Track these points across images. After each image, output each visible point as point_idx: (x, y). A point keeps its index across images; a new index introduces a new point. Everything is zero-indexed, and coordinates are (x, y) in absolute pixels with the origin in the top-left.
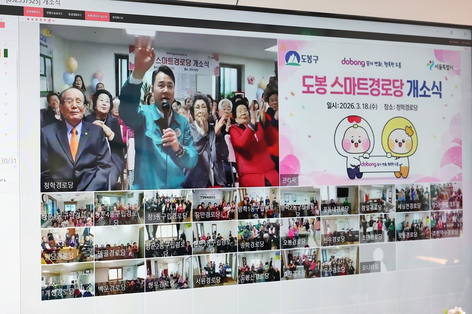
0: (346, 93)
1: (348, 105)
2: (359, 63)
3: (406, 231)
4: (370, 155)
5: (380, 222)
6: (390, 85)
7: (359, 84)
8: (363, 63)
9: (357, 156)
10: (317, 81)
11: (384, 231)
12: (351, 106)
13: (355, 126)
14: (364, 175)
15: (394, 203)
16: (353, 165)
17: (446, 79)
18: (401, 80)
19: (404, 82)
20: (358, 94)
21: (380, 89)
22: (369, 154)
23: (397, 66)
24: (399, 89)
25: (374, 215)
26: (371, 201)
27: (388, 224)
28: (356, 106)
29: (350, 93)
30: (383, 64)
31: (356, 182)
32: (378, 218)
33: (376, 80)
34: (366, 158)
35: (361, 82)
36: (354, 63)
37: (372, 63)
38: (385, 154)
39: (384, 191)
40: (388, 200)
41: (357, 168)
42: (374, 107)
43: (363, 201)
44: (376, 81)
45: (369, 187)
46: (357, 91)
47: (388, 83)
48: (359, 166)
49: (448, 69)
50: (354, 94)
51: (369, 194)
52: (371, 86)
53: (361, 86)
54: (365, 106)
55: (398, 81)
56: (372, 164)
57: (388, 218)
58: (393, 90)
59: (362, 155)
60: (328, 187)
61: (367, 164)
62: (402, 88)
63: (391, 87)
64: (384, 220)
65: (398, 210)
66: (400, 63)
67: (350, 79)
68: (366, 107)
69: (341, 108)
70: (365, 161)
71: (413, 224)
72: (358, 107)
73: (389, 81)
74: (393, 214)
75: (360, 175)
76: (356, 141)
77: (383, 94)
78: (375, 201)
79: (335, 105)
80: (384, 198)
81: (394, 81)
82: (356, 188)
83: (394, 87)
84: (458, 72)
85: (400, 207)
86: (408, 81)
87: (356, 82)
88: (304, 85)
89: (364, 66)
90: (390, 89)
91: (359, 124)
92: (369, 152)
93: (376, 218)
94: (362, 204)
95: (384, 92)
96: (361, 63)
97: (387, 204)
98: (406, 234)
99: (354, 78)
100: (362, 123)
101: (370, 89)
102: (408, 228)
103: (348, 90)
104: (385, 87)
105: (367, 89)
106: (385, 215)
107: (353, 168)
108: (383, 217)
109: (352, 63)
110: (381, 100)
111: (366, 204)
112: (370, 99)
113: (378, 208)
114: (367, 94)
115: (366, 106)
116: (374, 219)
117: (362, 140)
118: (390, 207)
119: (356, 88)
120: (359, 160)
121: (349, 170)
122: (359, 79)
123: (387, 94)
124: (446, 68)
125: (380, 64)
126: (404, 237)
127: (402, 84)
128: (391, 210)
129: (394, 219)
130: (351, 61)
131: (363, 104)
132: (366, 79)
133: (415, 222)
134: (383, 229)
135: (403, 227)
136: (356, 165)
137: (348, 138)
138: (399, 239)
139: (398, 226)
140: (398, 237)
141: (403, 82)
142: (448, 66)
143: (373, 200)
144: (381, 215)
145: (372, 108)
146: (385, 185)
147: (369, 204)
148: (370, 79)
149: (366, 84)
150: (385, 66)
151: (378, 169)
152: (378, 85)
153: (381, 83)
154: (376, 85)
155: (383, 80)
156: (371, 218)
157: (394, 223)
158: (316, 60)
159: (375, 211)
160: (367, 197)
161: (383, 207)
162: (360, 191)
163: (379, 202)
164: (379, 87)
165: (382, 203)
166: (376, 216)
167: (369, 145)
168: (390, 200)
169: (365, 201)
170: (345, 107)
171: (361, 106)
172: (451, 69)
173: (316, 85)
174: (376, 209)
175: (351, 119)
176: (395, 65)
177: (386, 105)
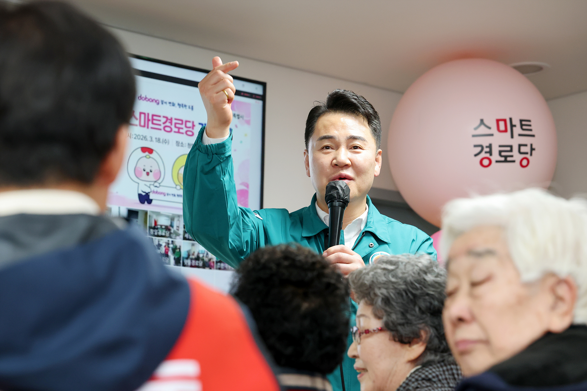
0: (140, 125)
1: (142, 137)
2: (154, 101)
3: (192, 259)
4: (161, 184)
5: (167, 246)
6: (182, 124)
7: (153, 119)
8: (158, 102)
9: (148, 184)
11: (170, 256)
12: (145, 138)
13: (148, 157)
14: (154, 202)
15: (181, 231)
16: (144, 191)
17: (236, 126)
18: (193, 122)
19: (196, 124)
20: (152, 128)
21: (173, 127)
22: (159, 184)
23: (189, 108)
24: (191, 129)
25: (162, 240)
26: (159, 227)
27: (174, 250)
28: (149, 139)
29: (144, 126)
30: (176, 105)
31: (145, 207)
32: (166, 243)
33: (169, 118)
34: (156, 187)
35: (155, 118)
36: (149, 100)
37: (166, 103)
38: (174, 186)
39: (172, 219)
40: (175, 228)
41: (147, 195)
42: (165, 142)
43: (152, 224)
44: (169, 120)
45: (158, 214)
46: (151, 125)
47: (180, 122)
48: (149, 193)
49: (238, 118)
50: (148, 128)
51: (157, 220)
52: (164, 123)
53: (155, 122)
54: (157, 140)
55: (189, 122)
56: (161, 193)
57: (174, 245)
58: (185, 129)
59: (152, 183)
60: (119, 208)
61: (157, 192)
62: (193, 129)
63: (183, 126)
64: (171, 246)
65: (185, 239)
66: (192, 107)
67: (144, 114)
68: (159, 141)
70: (156, 189)
71: (199, 253)
73: (182, 121)
74: (179, 241)
75: (150, 202)
76: (148, 170)
77: (175, 132)
78: (163, 227)
79: (130, 135)
80: (172, 226)
81: (186, 121)
82: (146, 213)
83: (186, 127)
84: (248, 122)
85: (187, 236)
86: (200, 124)
87: (150, 118)
89: (158, 104)
90: (182, 128)
91: (151, 155)
92: (159, 181)
93: (163, 242)
94: (150, 228)
95: (176, 130)
96: (156, 101)
97: (174, 231)
98: (191, 261)
99: (148, 114)
100: (154, 155)
101: (163, 126)
102: (193, 257)
103: (142, 124)
104: (178, 126)
105: (160, 125)
106: (172, 241)
107: (144, 194)
108: (170, 242)
109: (147, 99)
110: (173, 137)
111: (154, 228)
112: (162, 135)
113: (165, 234)
114: (160, 129)
115: (158, 140)
116: (161, 243)
117: (153, 170)
118: (178, 235)
119: (150, 123)
120: (149, 187)
121: (140, 196)
122: (153, 115)
123: (179, 132)
124: (237, 117)
125: (174, 105)
126: (189, 264)
127: (193, 126)
128: (178, 237)
129: (180, 246)
130: (146, 98)
131: (156, 138)
132: (160, 116)
133: (200, 252)
134: (170, 253)
135: (189, 255)
136: (147, 192)
137: (141, 166)
138: (184, 265)
139: (184, 254)
140: (183, 263)
141: (195, 124)
142: (238, 115)
143: (161, 226)
144: (169, 241)
145: (164, 143)
146: (173, 214)
147: (157, 229)
148: (164, 117)
149: (160, 121)
150: (178, 107)
151: (167, 198)
152: (171, 123)
153: (174, 121)
154: (169, 122)
155: (176, 119)
156: (159, 242)
157: (180, 249)
159: (162, 236)
160: (156, 222)
161: (170, 233)
162: (150, 216)
163: (167, 228)
164: (171, 124)
165: (169, 230)
166: (163, 241)
167: (158, 175)
168: (178, 228)
169: (153, 225)
170: (139, 138)
171: (154, 139)
172: (241, 119)
174: (163, 234)
175: (144, 150)
176: (188, 107)
177: (177, 142)
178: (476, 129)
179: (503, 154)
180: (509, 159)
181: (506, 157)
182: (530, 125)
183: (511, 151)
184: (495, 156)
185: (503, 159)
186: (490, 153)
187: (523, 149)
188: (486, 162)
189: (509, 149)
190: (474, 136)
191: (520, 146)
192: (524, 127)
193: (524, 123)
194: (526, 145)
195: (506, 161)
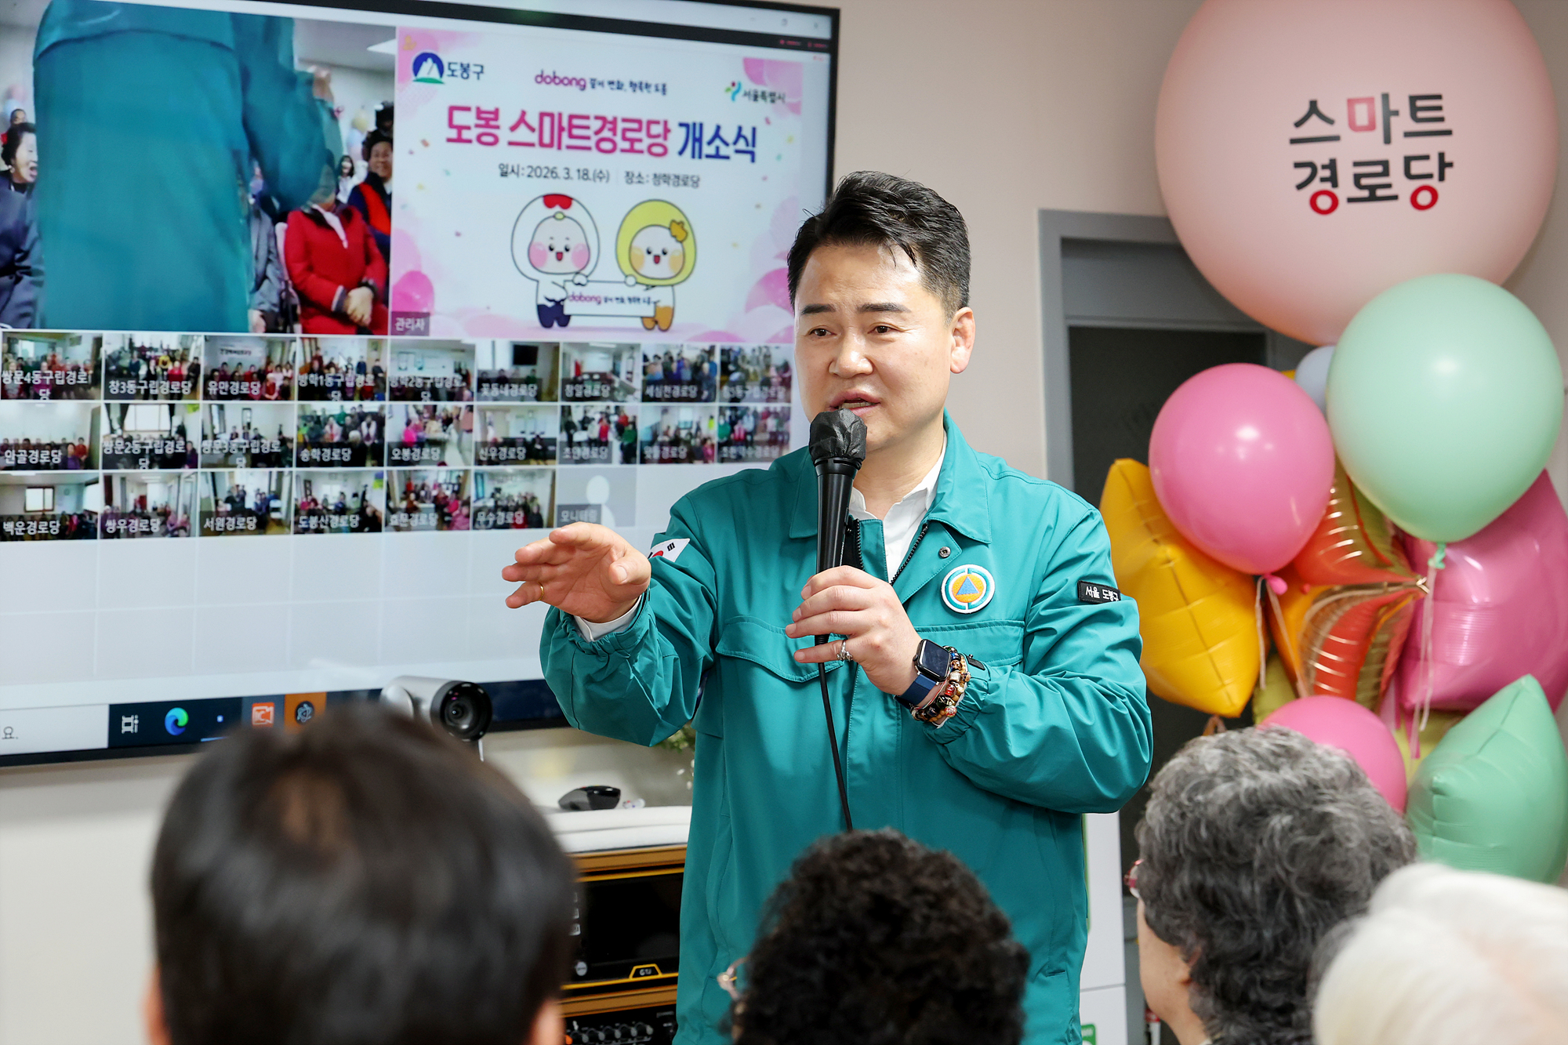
0: (542, 144)
1: (545, 171)
2: (574, 82)
3: (662, 445)
4: (590, 278)
5: (605, 421)
6: (639, 130)
7: (571, 126)
8: (582, 83)
9: (560, 280)
10: (479, 118)
11: (612, 442)
12: (553, 172)
13: (560, 216)
14: (573, 322)
15: (637, 383)
16: (551, 297)
17: (768, 121)
18: (666, 123)
19: (673, 125)
20: (569, 147)
21: (618, 139)
22: (587, 277)
23: (657, 90)
24: (660, 140)
25: (592, 406)
26: (586, 377)
27: (621, 428)
28: (562, 173)
29: (551, 145)
30: (627, 86)
31: (555, 334)
32: (601, 413)
33: (610, 118)
34: (579, 284)
35: (576, 122)
36: (561, 81)
37: (601, 84)
38: (622, 278)
39: (617, 356)
40: (623, 376)
41: (559, 305)
42: (601, 176)
43: (569, 373)
44: (610, 123)
45: (584, 347)
46: (566, 140)
47: (635, 126)
48: (563, 300)
49: (773, 101)
50: (559, 148)
51: (582, 362)
52: (597, 133)
53: (576, 132)
54: (581, 174)
55: (657, 122)
56: (591, 299)
57: (622, 414)
58: (647, 141)
59: (570, 277)
60: (493, 343)
61: (581, 298)
62: (665, 138)
63: (642, 135)
64: (614, 418)
65: (646, 398)
66: (664, 86)
67: (551, 115)
68: (585, 177)
69: (529, 176)
70: (578, 290)
71: (678, 429)
72: (567, 176)
73: (639, 122)
74: (633, 406)
75: (564, 321)
76: (559, 248)
77: (623, 151)
78: (596, 377)
79: (516, 170)
80: (616, 372)
81: (650, 123)
82: (555, 347)
83: (650, 136)
84: (795, 109)
85: (650, 391)
86: (681, 125)
87: (565, 123)
88: (451, 125)
89: (583, 88)
90: (640, 140)
91: (567, 212)
92: (586, 272)
93: (595, 413)
94: (566, 381)
95: (627, 145)
96: (578, 83)
97: (622, 384)
98: (661, 450)
99: (560, 115)
100: (574, 211)
101: (595, 139)
102: (666, 439)
103: (547, 139)
104: (629, 135)
105: (588, 138)
106: (617, 408)
107: (550, 304)
108: (612, 411)
109: (557, 81)
110: (619, 163)
111: (575, 382)
112: (593, 160)
113: (601, 391)
114: (589, 148)
115: (584, 175)
116: (590, 415)
117: (572, 247)
118: (630, 391)
119: (565, 135)
120: (564, 288)
121: (541, 309)
122: (571, 117)
123: (632, 150)
124: (769, 99)
125: (620, 86)
126: (656, 456)
127: (667, 131)
128: (629, 397)
129: (635, 417)
130: (555, 77)
131: (579, 171)
132: (587, 118)
133: (682, 426)
134: (612, 436)
135: (655, 435)
136: (558, 299)
137: (543, 240)
138: (644, 461)
139: (643, 433)
140: (643, 455)
141: (670, 126)
142: (772, 95)
143: (591, 375)
144: (608, 407)
145: (598, 180)
146: (618, 345)
147: (582, 382)
148: (597, 118)
149: (587, 128)
150: (630, 90)
151: (604, 308)
152: (614, 130)
153: (621, 126)
154: (610, 130)
155: (625, 120)
156: (585, 412)
157: (634, 424)
158: (478, 73)
159: (593, 399)
160: (578, 367)
161: (613, 390)
162: (564, 354)
163: (605, 379)
164: (615, 134)
165: (610, 382)
166: (596, 409)
167: (585, 257)
168: (629, 376)
169: (572, 374)
170: (538, 174)
171: (574, 174)
172: (778, 102)
173: (477, 126)
174: (596, 393)
175: (551, 200)
176: (653, 89)
177: (628, 174)
178: (1298, 124)
179: (1364, 181)
180: (1380, 193)
181: (1372, 189)
182: (1439, 108)
183: (1386, 173)
184: (1346, 188)
185: (1365, 193)
186: (1333, 180)
187: (1417, 168)
188: (1324, 202)
189: (1379, 169)
190: (1294, 141)
191: (1408, 160)
192: (1421, 114)
193: (1420, 103)
194: (1426, 158)
195: (1373, 198)
